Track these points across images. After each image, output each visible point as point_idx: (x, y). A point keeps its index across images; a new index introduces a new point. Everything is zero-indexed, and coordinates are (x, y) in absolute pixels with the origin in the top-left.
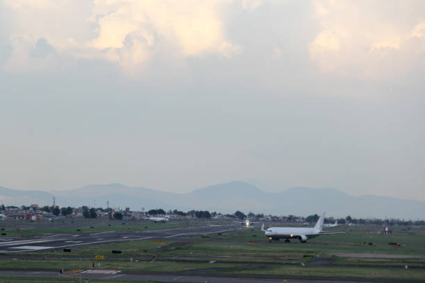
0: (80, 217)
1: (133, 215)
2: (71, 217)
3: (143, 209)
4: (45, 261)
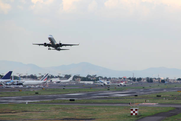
0: (145, 82)
1: (170, 81)
2: (141, 82)
3: (175, 78)
4: (124, 100)
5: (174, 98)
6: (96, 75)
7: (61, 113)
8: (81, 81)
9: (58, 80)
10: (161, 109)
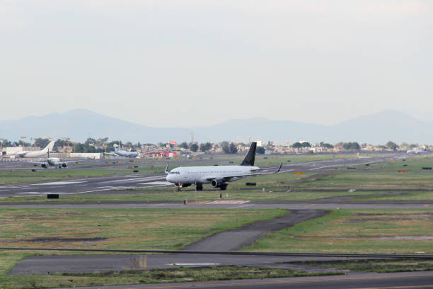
0: (219, 153)
1: (276, 149)
2: (210, 153)
4: (172, 194)
5: (285, 187)
6: (106, 139)
7: (29, 226)
8: (73, 151)
9: (19, 150)
10: (257, 213)
